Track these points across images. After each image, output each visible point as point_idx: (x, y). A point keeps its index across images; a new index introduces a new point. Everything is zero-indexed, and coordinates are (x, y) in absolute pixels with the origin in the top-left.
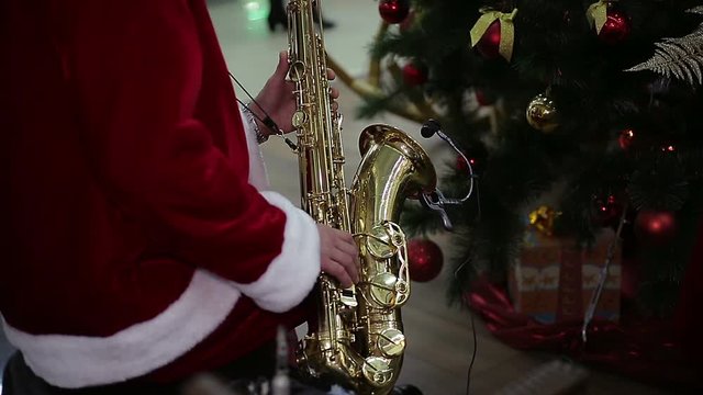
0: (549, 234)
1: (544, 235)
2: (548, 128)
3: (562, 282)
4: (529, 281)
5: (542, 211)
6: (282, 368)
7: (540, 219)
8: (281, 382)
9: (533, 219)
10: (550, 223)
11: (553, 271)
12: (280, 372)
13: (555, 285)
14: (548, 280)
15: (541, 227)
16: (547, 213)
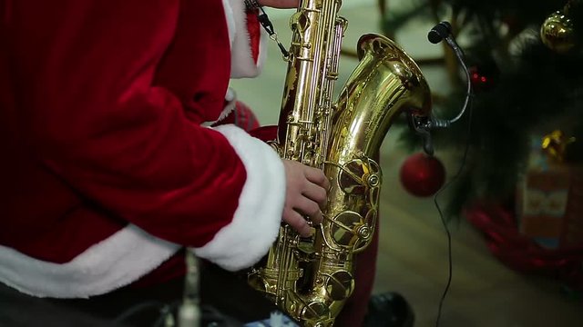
0: (560, 158)
1: (554, 160)
2: (562, 47)
3: (569, 208)
4: (534, 204)
5: (556, 136)
6: (191, 297)
7: (552, 144)
8: (190, 312)
9: (546, 142)
10: (563, 148)
11: (561, 197)
12: (187, 301)
13: (561, 211)
14: (554, 205)
15: (553, 151)
16: (561, 138)
